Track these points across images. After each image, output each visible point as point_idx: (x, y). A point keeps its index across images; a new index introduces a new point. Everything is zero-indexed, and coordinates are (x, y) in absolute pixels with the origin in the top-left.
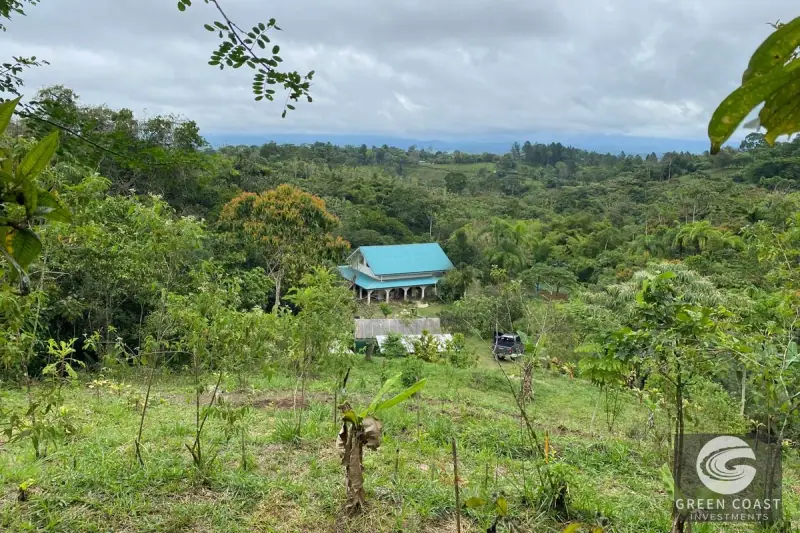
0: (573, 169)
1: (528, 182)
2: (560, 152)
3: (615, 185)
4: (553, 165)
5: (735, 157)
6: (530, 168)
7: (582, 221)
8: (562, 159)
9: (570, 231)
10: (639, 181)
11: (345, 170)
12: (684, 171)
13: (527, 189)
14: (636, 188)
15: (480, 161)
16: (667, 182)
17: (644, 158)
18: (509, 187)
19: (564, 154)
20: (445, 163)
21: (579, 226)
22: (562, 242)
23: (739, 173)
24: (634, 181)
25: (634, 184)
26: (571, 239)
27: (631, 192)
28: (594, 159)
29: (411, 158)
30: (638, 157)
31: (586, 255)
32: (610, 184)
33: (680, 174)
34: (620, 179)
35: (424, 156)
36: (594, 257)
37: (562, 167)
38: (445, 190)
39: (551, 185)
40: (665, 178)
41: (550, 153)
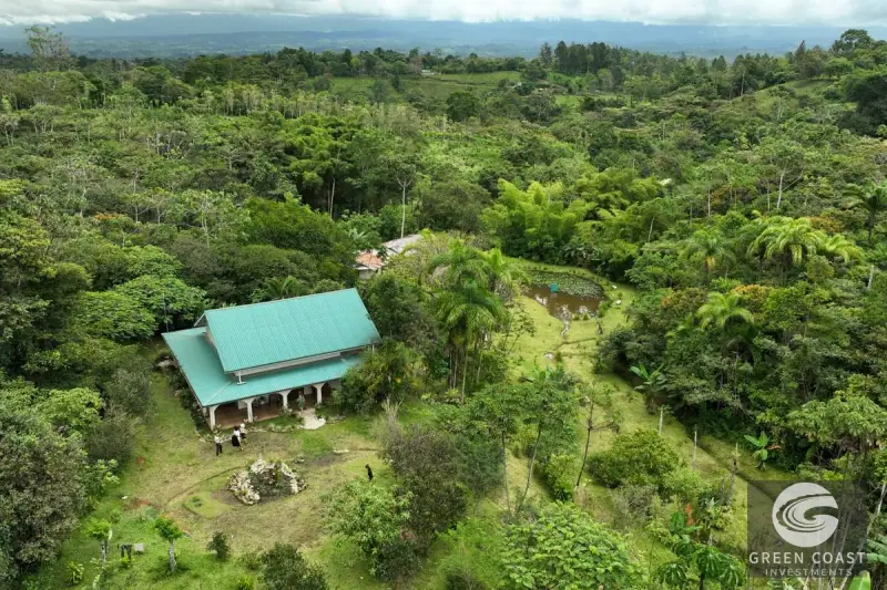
0: (619, 78)
1: (560, 100)
2: (602, 57)
3: (669, 105)
4: (595, 73)
5: (827, 64)
6: (565, 78)
7: (620, 181)
8: (605, 66)
9: (602, 196)
10: (702, 99)
11: (301, 98)
12: (761, 83)
13: (557, 112)
14: (699, 109)
15: (500, 69)
16: (739, 99)
17: (709, 65)
18: (533, 109)
19: (610, 58)
20: (455, 72)
21: (616, 188)
22: (592, 215)
23: (831, 87)
24: (697, 100)
25: (697, 104)
26: (603, 212)
27: (690, 116)
28: (645, 64)
29: (412, 66)
30: (702, 62)
31: (624, 236)
32: (664, 105)
33: (756, 88)
34: (678, 97)
35: (429, 62)
36: (635, 240)
37: (605, 76)
38: (445, 119)
39: (589, 106)
40: (737, 95)
41: (591, 57)
